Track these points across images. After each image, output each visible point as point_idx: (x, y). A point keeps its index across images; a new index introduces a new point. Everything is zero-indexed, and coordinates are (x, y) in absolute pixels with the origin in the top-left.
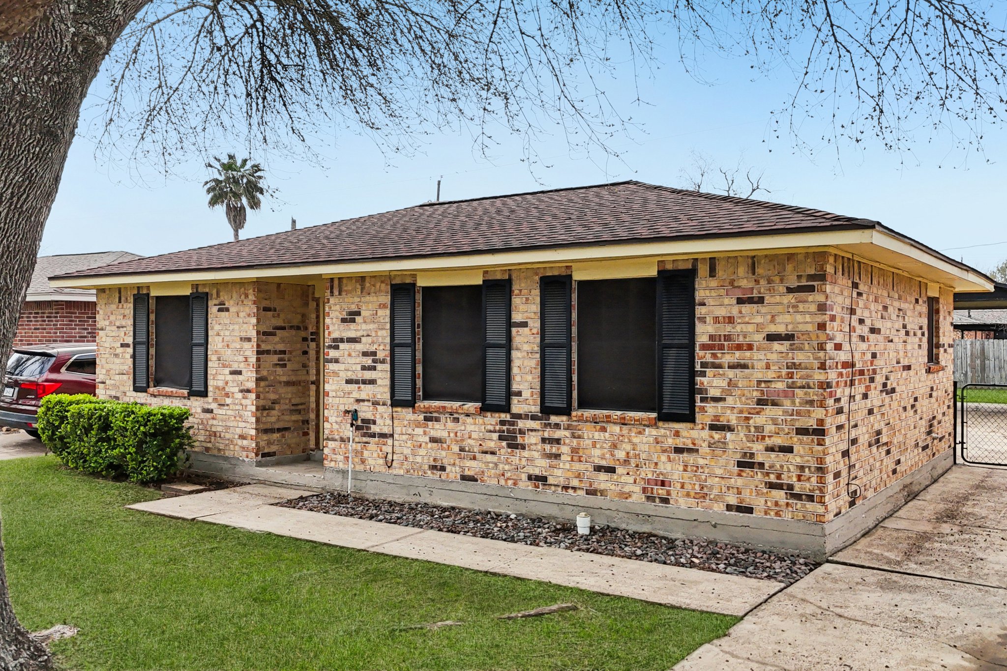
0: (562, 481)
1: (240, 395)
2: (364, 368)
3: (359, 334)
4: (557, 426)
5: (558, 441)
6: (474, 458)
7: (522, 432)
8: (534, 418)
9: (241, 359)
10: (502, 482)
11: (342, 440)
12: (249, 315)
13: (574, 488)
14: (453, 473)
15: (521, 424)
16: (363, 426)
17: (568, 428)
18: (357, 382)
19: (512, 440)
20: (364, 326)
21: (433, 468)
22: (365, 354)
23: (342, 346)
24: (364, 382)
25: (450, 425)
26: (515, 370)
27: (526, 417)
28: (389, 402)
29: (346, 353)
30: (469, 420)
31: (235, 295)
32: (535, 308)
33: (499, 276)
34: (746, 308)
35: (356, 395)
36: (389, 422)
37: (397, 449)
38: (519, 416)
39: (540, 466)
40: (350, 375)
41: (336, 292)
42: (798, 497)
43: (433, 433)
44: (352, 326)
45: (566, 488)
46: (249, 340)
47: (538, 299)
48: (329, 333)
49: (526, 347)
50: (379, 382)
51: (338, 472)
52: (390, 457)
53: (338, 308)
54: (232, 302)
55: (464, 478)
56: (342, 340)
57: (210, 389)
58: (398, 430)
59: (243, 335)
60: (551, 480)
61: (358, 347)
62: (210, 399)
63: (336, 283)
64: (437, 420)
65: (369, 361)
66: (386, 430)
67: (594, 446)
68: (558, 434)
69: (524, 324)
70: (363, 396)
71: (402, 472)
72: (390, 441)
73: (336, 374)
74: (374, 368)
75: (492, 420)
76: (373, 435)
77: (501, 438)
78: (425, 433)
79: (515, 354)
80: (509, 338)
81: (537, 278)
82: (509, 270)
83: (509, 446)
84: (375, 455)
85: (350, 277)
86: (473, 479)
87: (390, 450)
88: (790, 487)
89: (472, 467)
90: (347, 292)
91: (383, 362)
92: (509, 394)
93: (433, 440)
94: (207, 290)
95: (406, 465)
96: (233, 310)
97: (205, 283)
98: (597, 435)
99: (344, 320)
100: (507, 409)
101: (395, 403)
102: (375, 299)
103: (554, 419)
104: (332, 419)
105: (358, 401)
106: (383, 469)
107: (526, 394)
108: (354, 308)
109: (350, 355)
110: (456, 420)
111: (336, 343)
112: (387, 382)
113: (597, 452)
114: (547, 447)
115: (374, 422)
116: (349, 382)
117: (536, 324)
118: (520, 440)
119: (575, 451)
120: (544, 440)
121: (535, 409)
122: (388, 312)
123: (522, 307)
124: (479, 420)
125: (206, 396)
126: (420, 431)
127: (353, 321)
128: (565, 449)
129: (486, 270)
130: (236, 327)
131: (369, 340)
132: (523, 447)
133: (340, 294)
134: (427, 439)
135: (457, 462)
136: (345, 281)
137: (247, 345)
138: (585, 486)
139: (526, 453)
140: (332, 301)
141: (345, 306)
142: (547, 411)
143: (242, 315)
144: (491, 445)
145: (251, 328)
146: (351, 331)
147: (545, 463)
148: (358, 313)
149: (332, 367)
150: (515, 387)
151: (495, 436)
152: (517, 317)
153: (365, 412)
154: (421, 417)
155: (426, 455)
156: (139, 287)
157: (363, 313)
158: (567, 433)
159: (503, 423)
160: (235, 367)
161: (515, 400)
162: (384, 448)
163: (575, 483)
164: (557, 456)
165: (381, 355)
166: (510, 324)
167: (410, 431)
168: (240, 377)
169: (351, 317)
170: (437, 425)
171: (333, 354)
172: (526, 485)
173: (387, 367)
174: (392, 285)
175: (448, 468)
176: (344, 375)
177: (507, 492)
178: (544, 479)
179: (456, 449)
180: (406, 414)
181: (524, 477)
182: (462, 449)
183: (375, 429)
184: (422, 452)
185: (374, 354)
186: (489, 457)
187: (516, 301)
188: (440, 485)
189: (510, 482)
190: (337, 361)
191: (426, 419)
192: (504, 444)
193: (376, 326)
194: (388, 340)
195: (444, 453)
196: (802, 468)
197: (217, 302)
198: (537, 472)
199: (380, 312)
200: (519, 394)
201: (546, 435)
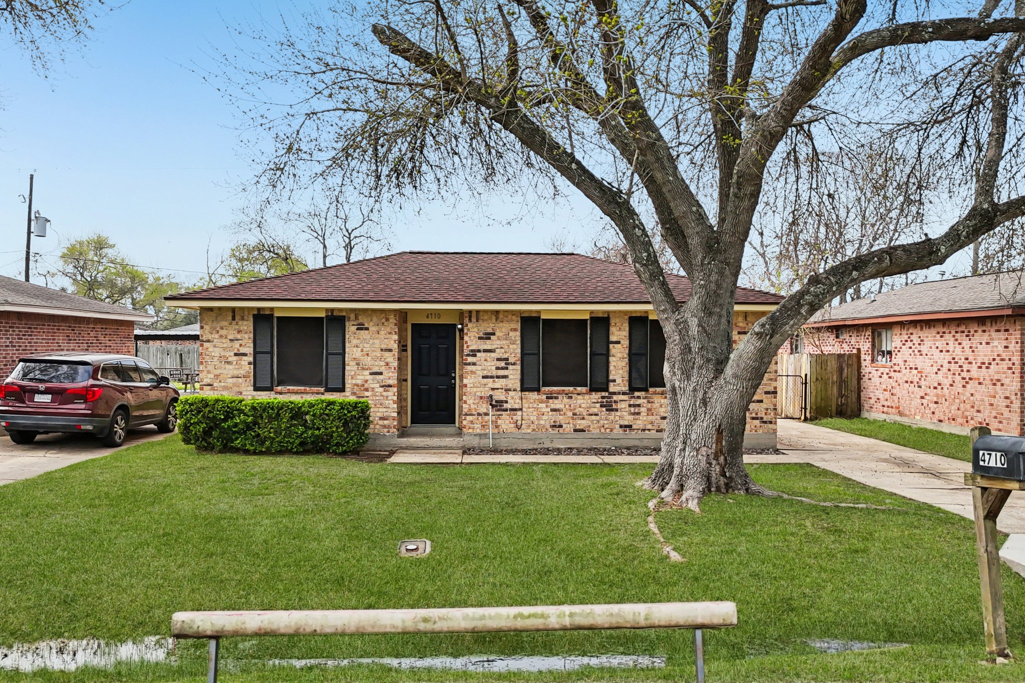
0: (641, 427)
1: (381, 390)
2: (497, 368)
3: (493, 347)
4: (639, 397)
5: (639, 406)
6: (583, 419)
7: (616, 402)
8: (624, 394)
9: (383, 363)
10: (603, 430)
11: (479, 414)
12: (390, 333)
13: (649, 430)
14: (568, 428)
15: (615, 398)
16: (498, 406)
17: (645, 398)
18: (492, 377)
19: (609, 407)
20: (498, 342)
21: (553, 426)
22: (498, 360)
23: (478, 354)
24: (498, 377)
25: (566, 400)
26: (611, 368)
27: (619, 393)
28: (519, 389)
29: (483, 359)
30: (580, 397)
31: (375, 319)
32: (626, 333)
33: (601, 315)
34: (742, 336)
35: (491, 385)
36: (518, 401)
37: (525, 417)
38: (615, 393)
39: (628, 419)
40: (485, 373)
41: (474, 319)
42: (765, 422)
43: (553, 406)
44: (488, 342)
45: (644, 430)
46: (390, 350)
47: (627, 329)
48: (468, 347)
49: (619, 355)
50: (511, 377)
51: (475, 435)
52: (519, 423)
53: (476, 330)
54: (371, 324)
55: (575, 430)
56: (479, 351)
57: (347, 386)
58: (526, 405)
59: (384, 347)
60: (634, 427)
61: (493, 355)
62: (348, 392)
63: (474, 314)
64: (556, 398)
65: (503, 364)
66: (517, 406)
67: (661, 406)
68: (639, 402)
69: (618, 342)
70: (497, 385)
71: (529, 431)
72: (519, 413)
73: (473, 372)
74: (507, 368)
75: (596, 396)
76: (506, 410)
77: (601, 406)
78: (547, 406)
79: (611, 359)
80: (608, 350)
81: (627, 317)
82: (608, 312)
83: (607, 410)
84: (507, 422)
85: (486, 311)
86: (583, 431)
87: (520, 418)
88: (762, 418)
89: (581, 424)
90: (483, 320)
91: (514, 364)
92: (608, 381)
93: (553, 410)
94: (344, 314)
95: (532, 426)
96: (373, 329)
97: (341, 310)
98: (662, 401)
99: (480, 338)
100: (606, 390)
101: (523, 389)
102: (507, 325)
103: (637, 394)
104: (470, 402)
105: (493, 389)
106: (515, 430)
107: (619, 381)
108: (490, 330)
109: (486, 360)
110: (571, 397)
111: (474, 353)
112: (519, 377)
113: (663, 410)
114: (632, 409)
115: (506, 402)
116: (484, 377)
117: (626, 343)
118: (614, 407)
119: (649, 410)
120: (630, 406)
121: (626, 388)
122: (518, 333)
123: (616, 333)
124: (587, 397)
125: (344, 391)
126: (544, 405)
127: (490, 339)
128: (643, 410)
129: (592, 312)
130: (376, 341)
131: (503, 350)
132: (617, 410)
133: (477, 321)
134: (549, 410)
135: (571, 421)
136: (481, 314)
137: (387, 354)
138: (656, 428)
139: (618, 413)
140: (470, 325)
141: (482, 329)
142: (632, 389)
143: (382, 333)
144: (595, 410)
145: (392, 342)
146: (487, 345)
147: (631, 417)
148: (494, 334)
149: (469, 368)
150: (611, 377)
151: (598, 405)
152: (613, 338)
153: (499, 396)
154: (544, 397)
155: (547, 419)
156: (259, 309)
157: (497, 334)
158: (645, 401)
159: (603, 397)
160: (376, 369)
161: (611, 384)
162: (514, 417)
163: (649, 427)
164: (639, 414)
165: (511, 360)
166: (608, 342)
167: (535, 406)
168: (381, 377)
169: (488, 336)
170: (556, 401)
171: (470, 359)
172: (618, 431)
173: (518, 367)
174: (521, 318)
175: (565, 426)
176: (481, 373)
177: (606, 436)
178: (630, 426)
179: (570, 414)
180: (534, 396)
181: (617, 426)
182: (574, 414)
183: (505, 406)
184: (545, 417)
185: (507, 359)
186: (594, 417)
187: (613, 329)
188: (559, 436)
189: (608, 430)
190: (474, 364)
191: (547, 398)
192: (604, 409)
193: (508, 342)
194: (519, 351)
195: (561, 417)
196: (767, 409)
197: (355, 323)
198: (626, 423)
199: (511, 334)
200: (614, 381)
201: (632, 403)
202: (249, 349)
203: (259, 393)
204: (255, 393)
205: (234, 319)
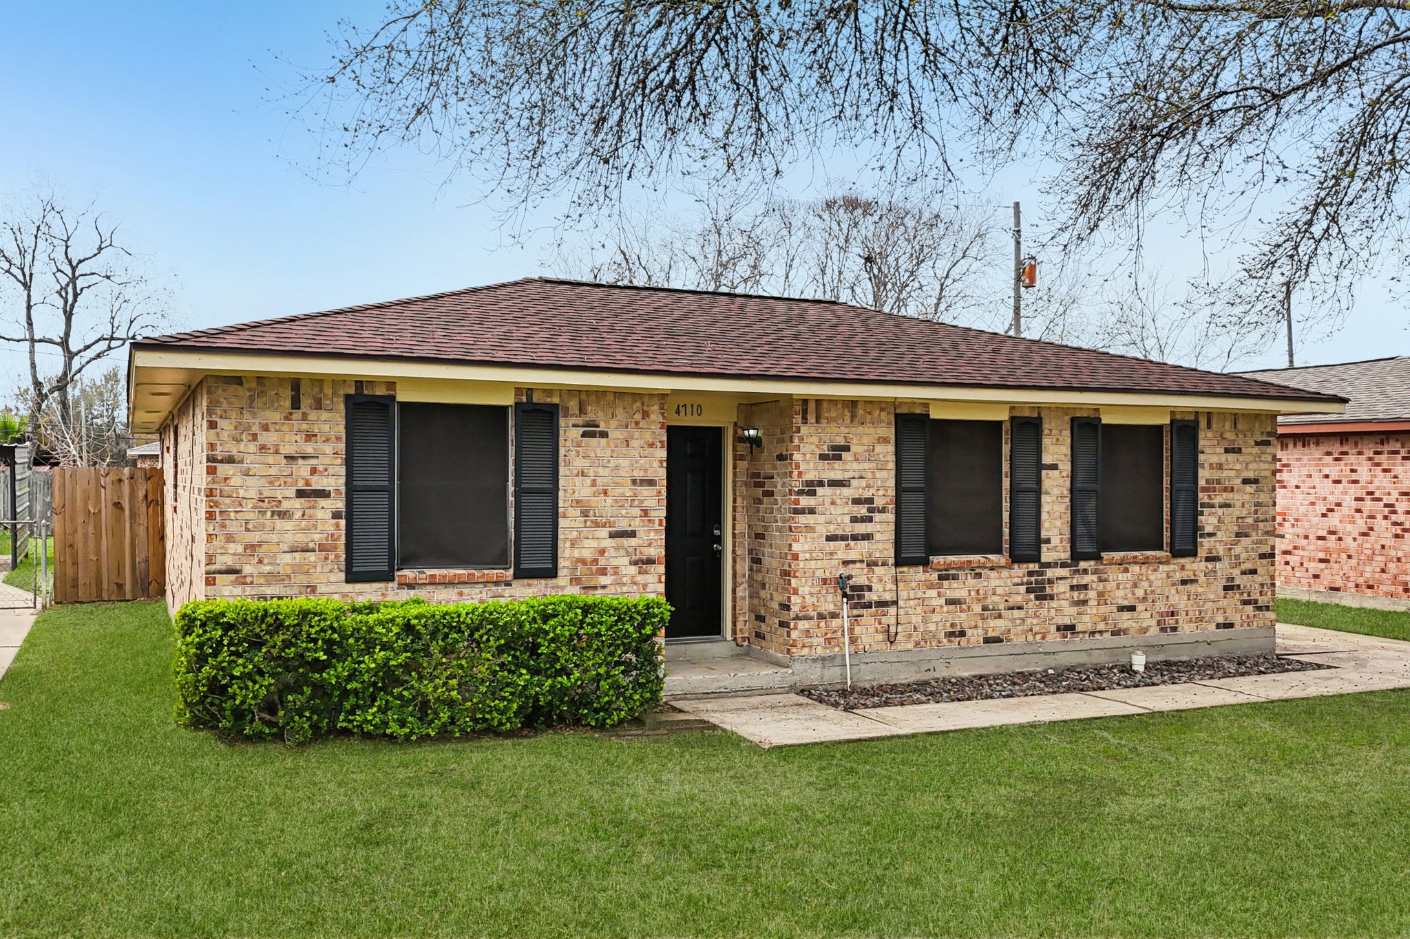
0: (1089, 627)
1: (633, 570)
2: (854, 520)
3: (847, 476)
4: (1085, 571)
5: (1085, 587)
6: (1000, 616)
7: (1050, 582)
8: (1063, 565)
9: (636, 512)
10: (1030, 638)
11: (821, 616)
12: (651, 445)
13: (1101, 632)
14: (975, 636)
15: (1050, 573)
16: (854, 595)
17: (1095, 572)
18: (844, 538)
19: (1040, 592)
20: (855, 466)
21: (950, 635)
22: (856, 501)
23: (820, 490)
24: (855, 538)
25: (971, 582)
26: (1044, 516)
27: (1054, 565)
28: (891, 561)
29: (828, 501)
30: (993, 574)
31: (620, 412)
32: (1066, 450)
33: (1027, 414)
34: (1231, 457)
35: (842, 555)
36: (890, 586)
37: (902, 619)
38: (1048, 565)
39: (1068, 614)
40: (832, 529)
41: (811, 418)
42: (1260, 609)
43: (950, 594)
44: (837, 464)
45: (1093, 633)
46: (651, 483)
47: (1069, 441)
48: (800, 474)
49: (1056, 491)
50: (877, 536)
51: (814, 660)
52: (893, 630)
53: (815, 439)
54: (613, 423)
55: (988, 641)
56: (821, 484)
57: (562, 563)
58: (903, 594)
59: (639, 474)
60: (1079, 628)
61: (846, 492)
62: (563, 579)
63: (812, 406)
64: (955, 577)
65: (862, 510)
66: (888, 597)
67: (1118, 588)
68: (1087, 579)
69: (1054, 467)
70: (853, 555)
71: (910, 646)
72: (893, 610)
73: (809, 529)
74: (870, 520)
75: (1019, 571)
76: (869, 605)
77: (1028, 591)
78: (939, 595)
79: (1044, 498)
80: (1039, 481)
81: (1067, 418)
82: (1038, 407)
83: (1037, 598)
84: (871, 630)
85: (833, 401)
86: (997, 640)
87: (893, 621)
88: (1256, 601)
89: (996, 627)
90: (829, 420)
91: (883, 511)
92: (1039, 542)
93: (950, 602)
94: (556, 400)
95: (917, 637)
96: (615, 434)
97: (548, 390)
98: (1121, 577)
99: (823, 457)
100: (1037, 559)
101: (899, 562)
102: (872, 430)
103: (1083, 565)
104: (805, 590)
105: (846, 563)
106: (885, 646)
107: (1055, 541)
108: (840, 441)
109: (833, 503)
110: (978, 576)
111: (811, 488)
112: (891, 535)
113: (1120, 593)
114: (1076, 594)
115: (870, 589)
116: (830, 538)
117: (1066, 467)
118: (1048, 591)
119: (1101, 594)
120: (1072, 588)
121: (1065, 555)
122: (891, 448)
123: (1052, 448)
124: (1005, 573)
125: (555, 576)
126: (933, 593)
127: (839, 458)
128: (1092, 594)
129: (1013, 406)
130: (624, 463)
131: (863, 483)
132: (1052, 597)
133: (818, 421)
134: (943, 601)
135: (980, 623)
136: (825, 405)
137: (645, 491)
138: (1110, 628)
139: (1054, 604)
140: (804, 430)
141: (826, 438)
142: (1076, 556)
143: (634, 443)
144: (1017, 599)
145: (656, 464)
146: (835, 471)
147: (1073, 610)
148: (847, 449)
149: (803, 519)
150: (1044, 534)
151: (1023, 589)
152: (1047, 459)
153: (859, 576)
154: (935, 576)
155: (939, 622)
156: (360, 383)
157: (854, 448)
158: (1095, 578)
159: (1030, 574)
160: (623, 525)
161: (1044, 547)
162: (884, 619)
163: (1101, 626)
164: (1085, 602)
165: (879, 502)
166: (1040, 467)
167: (920, 594)
168: (633, 542)
169: (836, 453)
170: (954, 584)
171: (805, 501)
172: (1054, 637)
173: (891, 517)
174: (897, 416)
175: (969, 632)
176: (822, 530)
177: (1035, 648)
178: (1071, 628)
179: (977, 608)
180: (916, 574)
181: (1053, 629)
182: (985, 609)
183: (869, 596)
184: (936, 617)
185: (870, 501)
186: (1016, 613)
187: (1046, 441)
188: (959, 653)
189: (1038, 637)
190: (812, 511)
191: (941, 578)
192: (1032, 596)
193: (873, 465)
194: (892, 483)
195: (963, 616)
196: (1262, 585)
197: (580, 421)
198: (1067, 621)
199: (879, 448)
200: (1048, 541)
201: (1075, 582)
202: (334, 479)
203: (359, 587)
204: (349, 588)
205: (296, 405)
